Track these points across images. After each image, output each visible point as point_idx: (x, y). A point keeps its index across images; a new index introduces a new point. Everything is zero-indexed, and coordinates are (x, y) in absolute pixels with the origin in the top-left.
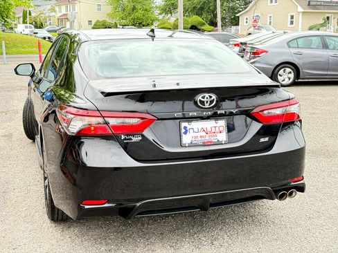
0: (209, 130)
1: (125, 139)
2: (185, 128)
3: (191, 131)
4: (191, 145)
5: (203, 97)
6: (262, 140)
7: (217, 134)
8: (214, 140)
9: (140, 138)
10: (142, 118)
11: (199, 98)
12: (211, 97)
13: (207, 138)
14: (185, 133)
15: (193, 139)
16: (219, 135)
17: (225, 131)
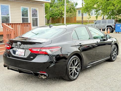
2: (17, 50)
9: (9, 51)
17: (24, 53)
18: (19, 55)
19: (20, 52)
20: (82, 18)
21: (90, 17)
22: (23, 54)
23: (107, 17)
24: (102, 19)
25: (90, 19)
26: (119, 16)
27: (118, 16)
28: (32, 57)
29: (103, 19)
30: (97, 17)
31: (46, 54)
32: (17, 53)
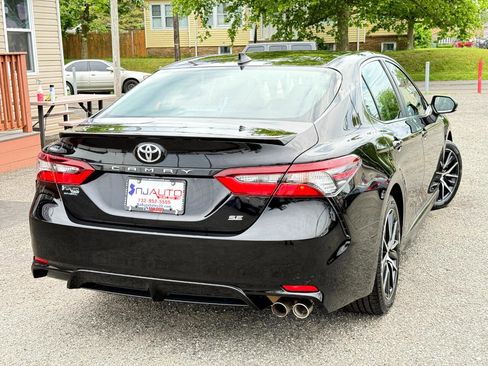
0: (162, 193)
1: (65, 191)
2: (132, 186)
3: (139, 191)
4: (135, 210)
5: (144, 148)
6: (232, 218)
7: (171, 201)
8: (165, 207)
9: (78, 192)
10: (81, 168)
11: (139, 148)
13: (158, 204)
14: (131, 193)
15: (140, 203)
16: (172, 201)
17: (182, 198)
18: (151, 211)
19: (154, 197)
20: (176, 36)
21: (208, 33)
22: (178, 205)
23: (274, 31)
24: (251, 42)
25: (208, 43)
26: (320, 28)
27: (314, 30)
28: (239, 218)
29: (255, 41)
30: (234, 33)
31: (310, 195)
32: (132, 201)
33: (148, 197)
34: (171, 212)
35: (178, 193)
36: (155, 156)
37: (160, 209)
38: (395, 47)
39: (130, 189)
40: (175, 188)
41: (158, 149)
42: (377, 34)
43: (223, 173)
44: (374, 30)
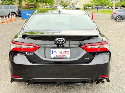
0: (63, 52)
2: (52, 51)
3: (55, 52)
4: (54, 58)
5: (59, 39)
6: (86, 58)
7: (66, 55)
8: (64, 57)
9: (33, 54)
10: (34, 46)
11: (57, 39)
12: (62, 39)
13: (62, 56)
14: (52, 53)
15: (56, 56)
17: (70, 54)
19: (60, 54)
22: (68, 56)
32: (53, 56)
33: (58, 54)
34: (66, 58)
35: (68, 52)
36: (62, 42)
37: (63, 58)
38: (33, 7)
39: (52, 52)
40: (67, 51)
41: (64, 39)
42: (30, 4)
43: (83, 46)
44: (29, 3)
